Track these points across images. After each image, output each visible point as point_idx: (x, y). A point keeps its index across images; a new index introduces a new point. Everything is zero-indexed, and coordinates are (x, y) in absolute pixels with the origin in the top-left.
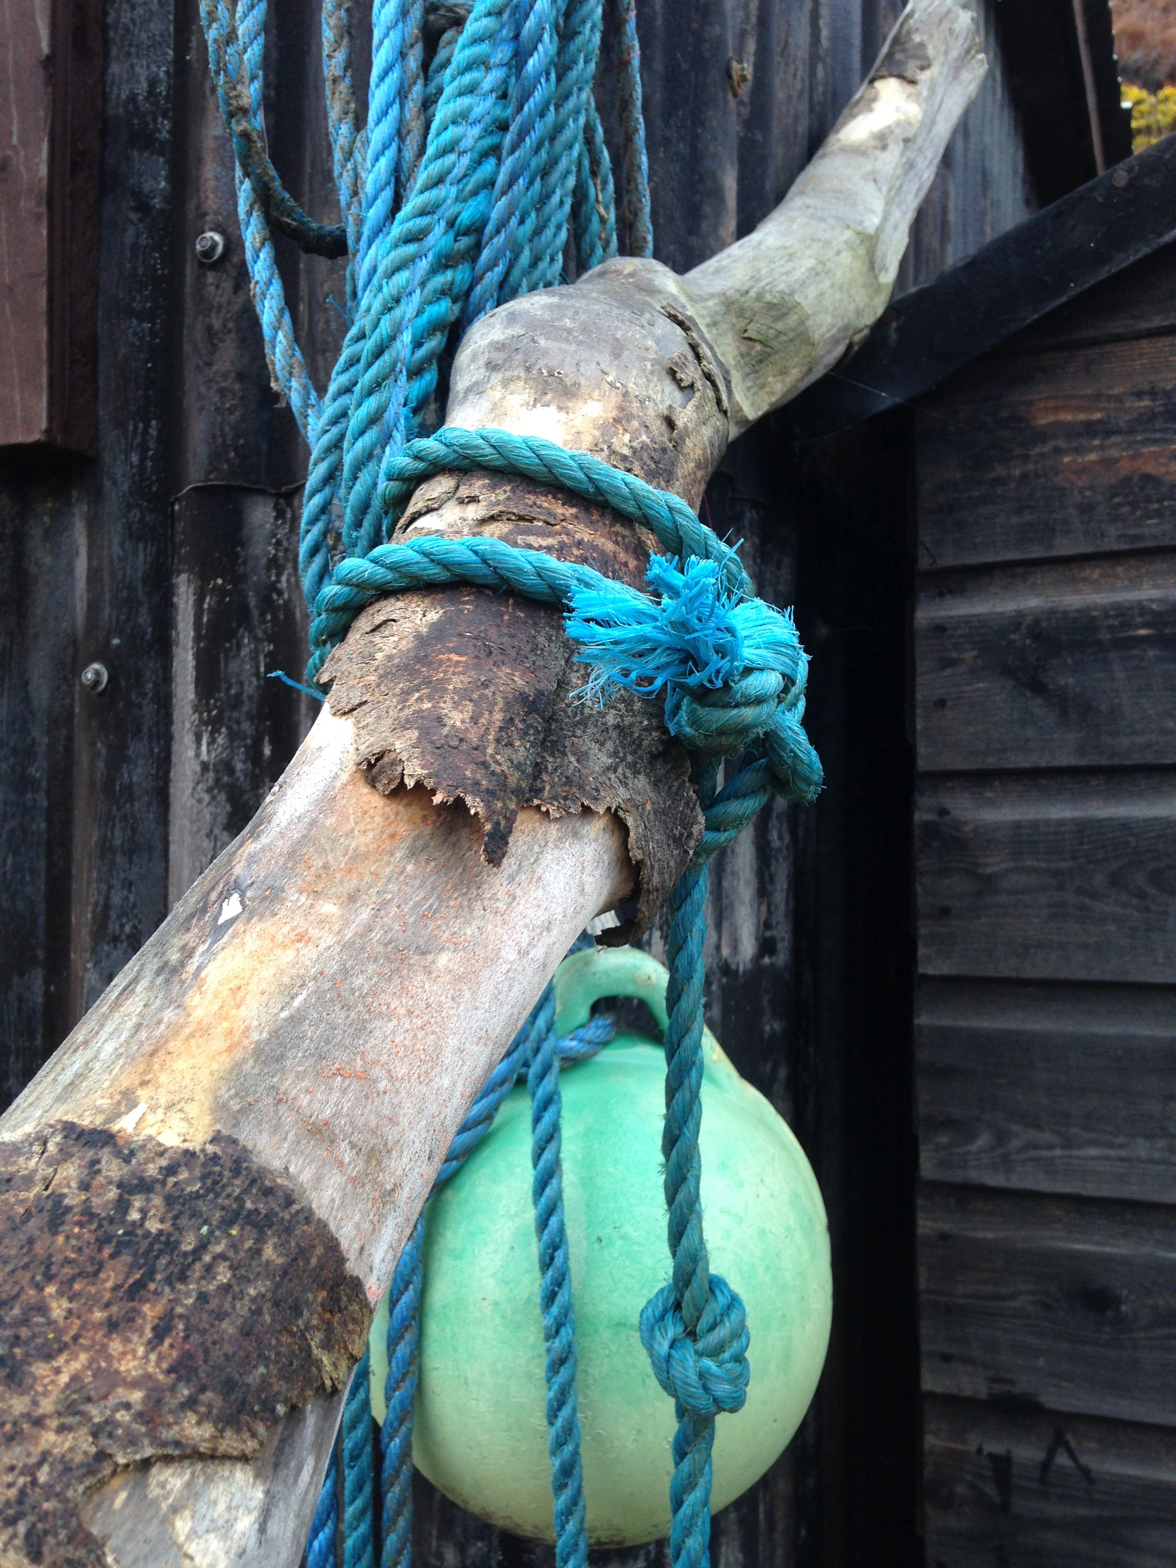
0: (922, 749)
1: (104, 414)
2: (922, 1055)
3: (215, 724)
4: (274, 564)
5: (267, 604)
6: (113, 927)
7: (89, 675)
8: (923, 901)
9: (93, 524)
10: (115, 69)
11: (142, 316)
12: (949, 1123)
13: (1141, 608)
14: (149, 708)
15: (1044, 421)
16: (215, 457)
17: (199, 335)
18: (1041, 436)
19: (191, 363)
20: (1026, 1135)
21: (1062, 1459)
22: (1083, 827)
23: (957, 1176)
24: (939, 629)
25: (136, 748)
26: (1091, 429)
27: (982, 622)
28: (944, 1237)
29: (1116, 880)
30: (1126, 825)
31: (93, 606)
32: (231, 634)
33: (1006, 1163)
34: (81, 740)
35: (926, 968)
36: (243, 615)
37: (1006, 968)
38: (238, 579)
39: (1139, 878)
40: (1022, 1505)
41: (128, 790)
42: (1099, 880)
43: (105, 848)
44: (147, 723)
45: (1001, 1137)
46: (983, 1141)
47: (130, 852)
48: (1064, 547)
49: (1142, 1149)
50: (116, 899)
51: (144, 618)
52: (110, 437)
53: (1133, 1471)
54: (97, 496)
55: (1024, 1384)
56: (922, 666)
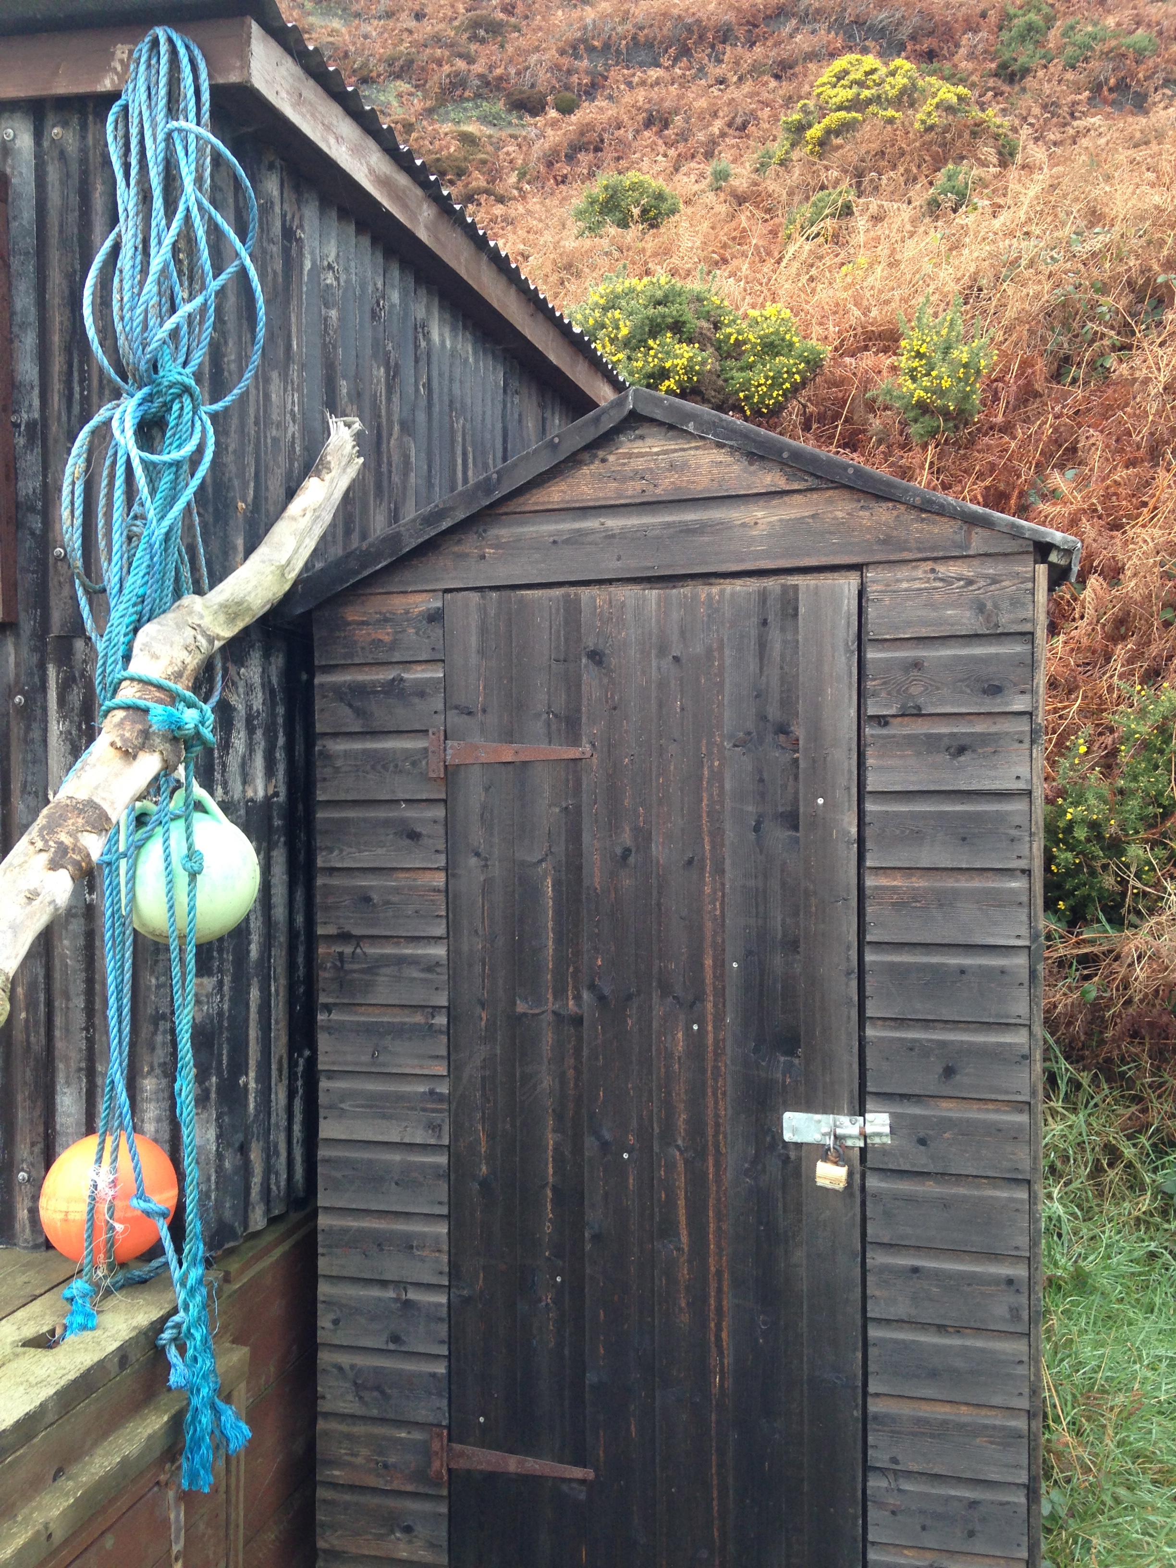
0: (317, 725)
1: (20, 607)
2: (318, 827)
3: (65, 718)
4: (84, 661)
5: (82, 675)
6: (28, 789)
7: (17, 700)
8: (318, 776)
9: (16, 646)
10: (20, 484)
11: (33, 572)
12: (327, 848)
13: (378, 681)
14: (39, 712)
15: (350, 619)
16: (62, 626)
17: (55, 582)
18: (349, 624)
19: (52, 592)
20: (347, 850)
21: (358, 950)
22: (365, 751)
23: (327, 865)
24: (322, 685)
25: (35, 725)
26: (363, 623)
27: (335, 684)
28: (325, 885)
29: (373, 767)
30: (376, 751)
31: (17, 675)
32: (70, 686)
33: (342, 859)
34: (13, 723)
35: (319, 798)
36: (74, 680)
37: (342, 796)
38: (71, 667)
39: (379, 767)
40: (347, 966)
41: (32, 741)
42: (368, 768)
43: (24, 761)
44: (39, 717)
45: (341, 851)
46: (336, 853)
47: (34, 762)
48: (357, 661)
49: (380, 851)
50: (29, 779)
51: (36, 679)
52: (22, 616)
53: (378, 951)
54: (17, 636)
55: (347, 928)
56: (317, 698)
